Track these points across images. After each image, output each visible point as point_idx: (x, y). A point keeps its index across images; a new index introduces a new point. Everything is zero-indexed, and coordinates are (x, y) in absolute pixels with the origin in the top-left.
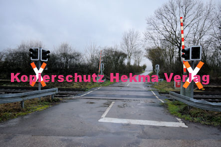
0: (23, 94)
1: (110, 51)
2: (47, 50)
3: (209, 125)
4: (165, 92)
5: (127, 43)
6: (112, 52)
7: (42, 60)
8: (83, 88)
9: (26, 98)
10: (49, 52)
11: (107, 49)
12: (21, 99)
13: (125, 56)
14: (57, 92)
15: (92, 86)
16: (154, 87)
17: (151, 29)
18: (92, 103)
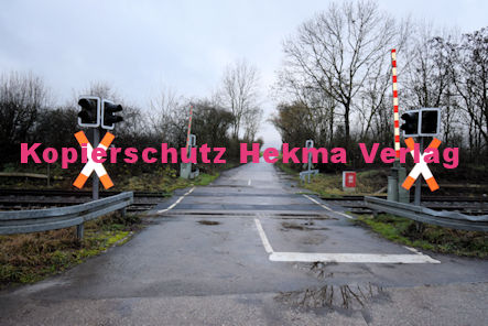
0: (81, 207)
1: (203, 107)
2: (117, 104)
3: (472, 257)
4: (329, 197)
5: (231, 92)
6: (206, 109)
7: (104, 127)
8: (153, 190)
9: (88, 216)
10: (119, 108)
11: (195, 101)
12: (80, 220)
13: (229, 118)
14: (132, 200)
15: (174, 186)
16: (303, 187)
17: (291, 64)
18: (216, 223)
